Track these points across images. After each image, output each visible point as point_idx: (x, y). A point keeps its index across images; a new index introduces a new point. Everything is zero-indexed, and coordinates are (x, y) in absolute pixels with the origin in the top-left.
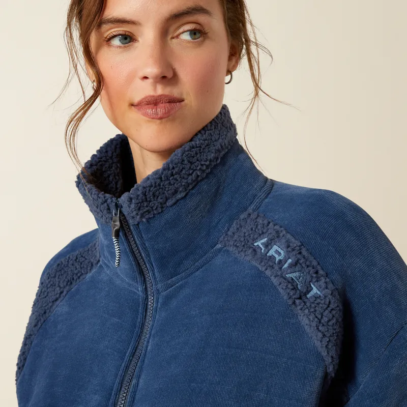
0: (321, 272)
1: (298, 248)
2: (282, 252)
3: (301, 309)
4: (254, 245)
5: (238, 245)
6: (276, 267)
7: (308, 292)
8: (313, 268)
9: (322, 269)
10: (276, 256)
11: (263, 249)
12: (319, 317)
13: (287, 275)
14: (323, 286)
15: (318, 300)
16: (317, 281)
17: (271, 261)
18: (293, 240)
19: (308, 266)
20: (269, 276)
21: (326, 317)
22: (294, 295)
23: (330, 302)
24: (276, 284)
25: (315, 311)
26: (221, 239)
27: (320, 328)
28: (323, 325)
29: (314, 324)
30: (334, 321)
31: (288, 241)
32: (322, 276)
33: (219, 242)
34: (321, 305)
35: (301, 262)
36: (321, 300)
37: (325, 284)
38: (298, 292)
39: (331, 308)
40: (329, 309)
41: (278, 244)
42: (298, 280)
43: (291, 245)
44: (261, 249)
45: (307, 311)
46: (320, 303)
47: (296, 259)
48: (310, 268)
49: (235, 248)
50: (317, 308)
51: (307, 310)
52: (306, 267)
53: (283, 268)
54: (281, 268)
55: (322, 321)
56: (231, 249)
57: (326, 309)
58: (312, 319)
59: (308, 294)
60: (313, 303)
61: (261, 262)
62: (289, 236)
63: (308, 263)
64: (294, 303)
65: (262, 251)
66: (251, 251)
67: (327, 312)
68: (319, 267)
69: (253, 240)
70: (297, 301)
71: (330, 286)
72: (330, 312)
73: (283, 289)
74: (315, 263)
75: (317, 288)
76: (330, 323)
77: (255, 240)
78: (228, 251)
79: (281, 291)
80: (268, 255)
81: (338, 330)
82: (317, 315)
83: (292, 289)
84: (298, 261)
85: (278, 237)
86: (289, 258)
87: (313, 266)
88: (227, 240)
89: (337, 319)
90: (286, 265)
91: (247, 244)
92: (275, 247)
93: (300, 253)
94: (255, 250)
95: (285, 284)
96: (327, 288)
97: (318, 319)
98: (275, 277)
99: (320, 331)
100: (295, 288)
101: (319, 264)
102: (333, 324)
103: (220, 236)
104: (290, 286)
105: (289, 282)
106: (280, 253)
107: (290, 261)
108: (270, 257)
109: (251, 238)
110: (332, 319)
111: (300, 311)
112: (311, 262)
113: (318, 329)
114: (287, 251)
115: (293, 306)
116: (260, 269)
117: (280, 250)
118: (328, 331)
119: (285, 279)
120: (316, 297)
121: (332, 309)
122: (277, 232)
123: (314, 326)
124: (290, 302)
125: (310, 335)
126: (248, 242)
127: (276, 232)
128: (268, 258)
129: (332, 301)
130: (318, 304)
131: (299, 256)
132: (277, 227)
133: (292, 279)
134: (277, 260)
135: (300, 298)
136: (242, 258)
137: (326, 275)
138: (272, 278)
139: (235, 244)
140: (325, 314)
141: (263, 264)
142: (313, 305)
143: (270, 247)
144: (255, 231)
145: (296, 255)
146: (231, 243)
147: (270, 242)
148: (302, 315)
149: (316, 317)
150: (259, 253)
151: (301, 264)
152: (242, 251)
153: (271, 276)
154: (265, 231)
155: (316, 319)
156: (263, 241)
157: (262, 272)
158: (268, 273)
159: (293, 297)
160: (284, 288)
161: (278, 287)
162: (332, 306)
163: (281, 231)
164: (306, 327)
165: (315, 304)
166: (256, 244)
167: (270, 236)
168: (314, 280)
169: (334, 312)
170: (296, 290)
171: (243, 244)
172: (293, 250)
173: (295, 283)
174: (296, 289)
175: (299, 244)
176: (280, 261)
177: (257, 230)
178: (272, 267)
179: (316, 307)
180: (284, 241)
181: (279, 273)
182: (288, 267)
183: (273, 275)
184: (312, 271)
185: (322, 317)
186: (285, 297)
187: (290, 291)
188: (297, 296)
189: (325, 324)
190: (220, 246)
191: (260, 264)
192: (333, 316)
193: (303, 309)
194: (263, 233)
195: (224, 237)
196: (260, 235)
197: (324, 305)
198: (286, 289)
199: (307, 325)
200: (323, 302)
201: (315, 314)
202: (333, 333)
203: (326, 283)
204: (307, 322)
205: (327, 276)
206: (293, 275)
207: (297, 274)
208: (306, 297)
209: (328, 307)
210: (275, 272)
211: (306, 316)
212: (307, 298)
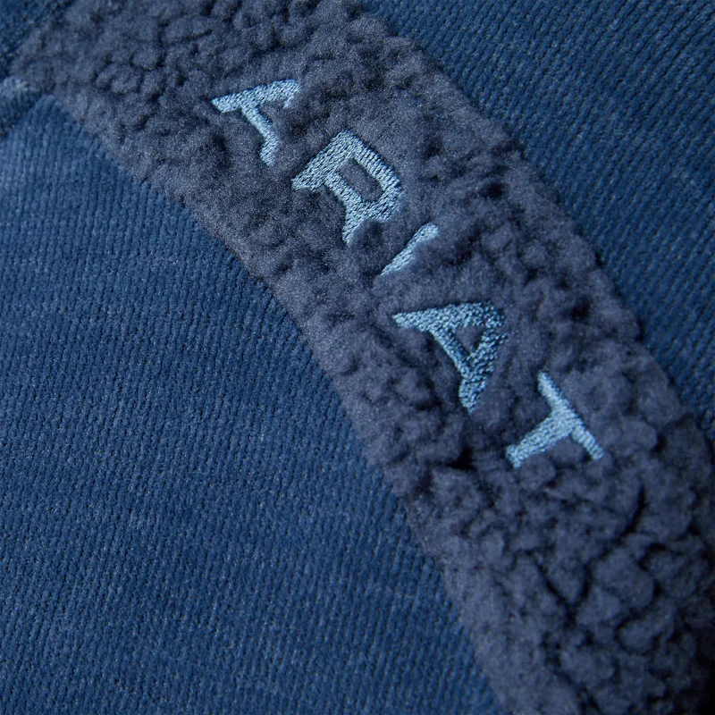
0: (609, 311)
1: (484, 160)
2: (387, 181)
3: (463, 531)
4: (215, 110)
5: (117, 86)
6: (347, 268)
7: (519, 429)
8: (563, 285)
9: (617, 293)
10: (351, 199)
11: (271, 144)
12: (570, 588)
13: (399, 318)
14: (611, 391)
15: (572, 486)
16: (582, 366)
17: (317, 221)
18: (463, 113)
19: (532, 274)
20: (297, 310)
21: (612, 591)
22: (424, 439)
23: (641, 503)
24: (327, 364)
25: (549, 548)
26: (29, 46)
27: (568, 658)
28: (589, 641)
29: (531, 632)
30: (664, 619)
31: (432, 120)
32: (611, 334)
33: (16, 65)
34: (585, 516)
35: (494, 242)
36: (592, 483)
37: (622, 382)
38: (455, 425)
39: (647, 540)
40: (636, 542)
41: (368, 128)
42: (465, 352)
43: (448, 139)
44: (260, 143)
45: (495, 545)
46: (580, 501)
47: (466, 224)
48: (543, 284)
49: (98, 104)
50: (560, 532)
51: (498, 536)
52: (519, 279)
53: (385, 272)
54: (369, 275)
55: (586, 617)
56: (80, 105)
57: (619, 540)
58: (519, 597)
59: (516, 440)
60: (539, 497)
61: (258, 220)
62: (440, 87)
63: (534, 254)
64: (424, 487)
65: (268, 154)
66: (197, 139)
67: (619, 558)
68: (599, 283)
69: (213, 80)
70: (445, 481)
71: (656, 396)
72: (642, 564)
73: (364, 396)
74: (575, 256)
75: (574, 407)
76: (637, 634)
77: (223, 77)
78: (61, 117)
79: (356, 409)
80: (299, 184)
81: (681, 682)
82: (557, 576)
83: (421, 407)
84: (476, 233)
85: (374, 85)
86: (427, 220)
87: (565, 272)
88: (62, 54)
89: (681, 613)
90: (402, 261)
91: (173, 95)
92: (346, 148)
93: (495, 192)
94: (220, 142)
95: (384, 374)
96: (630, 408)
97: (561, 600)
98: (334, 319)
99: (566, 678)
100: (438, 403)
101: (599, 264)
102: (655, 640)
103: (26, 34)
104: (408, 385)
105: (406, 360)
106: (375, 184)
107: (430, 232)
108: (313, 198)
109: (202, 58)
110: (650, 607)
111: (454, 543)
112: (552, 248)
113: (556, 661)
114: (421, 179)
115: (419, 505)
116: (246, 259)
117: (373, 166)
118: (616, 679)
119: (385, 338)
120: (563, 463)
121: (655, 548)
122: (369, 55)
123: (527, 643)
124: (401, 479)
125: (502, 698)
126: (181, 81)
127: (364, 54)
128: (297, 202)
129: (658, 495)
130: (569, 506)
131: (482, 208)
132: (366, 26)
133: (430, 343)
134: (354, 223)
135: (464, 462)
136: (138, 172)
137: (634, 330)
138: (314, 325)
139: (104, 76)
140: (604, 571)
141: (265, 233)
142: (537, 513)
143: (313, 139)
144: (229, 21)
145: (465, 202)
146: (83, 70)
147: (317, 107)
148: (466, 563)
149: (551, 588)
150: (243, 165)
151: (491, 258)
152: (141, 126)
153: (307, 313)
154: (288, 34)
155: (547, 602)
156: (270, 93)
157: (250, 280)
158: (292, 290)
159: (419, 454)
160: (376, 393)
161: (337, 385)
162: (654, 527)
163: (395, 56)
164: (483, 646)
165: (553, 507)
166: (225, 104)
167: (324, 75)
168: (560, 358)
169: (664, 566)
170: (444, 414)
171: (150, 86)
172: (458, 171)
173: (446, 373)
174: (449, 405)
175: (498, 137)
176: (374, 231)
177: (238, 21)
178: (319, 262)
179: (552, 523)
180: (405, 112)
181: (357, 301)
182: (414, 268)
183: (324, 309)
184: (551, 299)
185: (585, 592)
186: (376, 451)
187: (409, 415)
188: (447, 447)
189: (601, 635)
190: (20, 86)
191: (245, 232)
192: (658, 590)
193: (475, 529)
194: (276, 45)
195: (43, 38)
196: (258, 54)
197: (605, 517)
198: (383, 400)
199: (486, 628)
200: (597, 496)
201: (542, 570)
202: (651, 700)
203: (629, 376)
204: (491, 611)
205: (641, 338)
206: (436, 323)
207: (464, 316)
208: (502, 456)
209: (631, 528)
210: (333, 293)
211: (485, 576)
212: (509, 467)
